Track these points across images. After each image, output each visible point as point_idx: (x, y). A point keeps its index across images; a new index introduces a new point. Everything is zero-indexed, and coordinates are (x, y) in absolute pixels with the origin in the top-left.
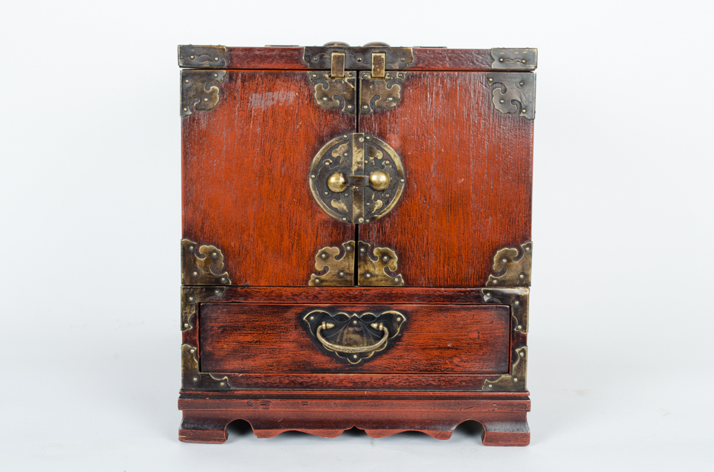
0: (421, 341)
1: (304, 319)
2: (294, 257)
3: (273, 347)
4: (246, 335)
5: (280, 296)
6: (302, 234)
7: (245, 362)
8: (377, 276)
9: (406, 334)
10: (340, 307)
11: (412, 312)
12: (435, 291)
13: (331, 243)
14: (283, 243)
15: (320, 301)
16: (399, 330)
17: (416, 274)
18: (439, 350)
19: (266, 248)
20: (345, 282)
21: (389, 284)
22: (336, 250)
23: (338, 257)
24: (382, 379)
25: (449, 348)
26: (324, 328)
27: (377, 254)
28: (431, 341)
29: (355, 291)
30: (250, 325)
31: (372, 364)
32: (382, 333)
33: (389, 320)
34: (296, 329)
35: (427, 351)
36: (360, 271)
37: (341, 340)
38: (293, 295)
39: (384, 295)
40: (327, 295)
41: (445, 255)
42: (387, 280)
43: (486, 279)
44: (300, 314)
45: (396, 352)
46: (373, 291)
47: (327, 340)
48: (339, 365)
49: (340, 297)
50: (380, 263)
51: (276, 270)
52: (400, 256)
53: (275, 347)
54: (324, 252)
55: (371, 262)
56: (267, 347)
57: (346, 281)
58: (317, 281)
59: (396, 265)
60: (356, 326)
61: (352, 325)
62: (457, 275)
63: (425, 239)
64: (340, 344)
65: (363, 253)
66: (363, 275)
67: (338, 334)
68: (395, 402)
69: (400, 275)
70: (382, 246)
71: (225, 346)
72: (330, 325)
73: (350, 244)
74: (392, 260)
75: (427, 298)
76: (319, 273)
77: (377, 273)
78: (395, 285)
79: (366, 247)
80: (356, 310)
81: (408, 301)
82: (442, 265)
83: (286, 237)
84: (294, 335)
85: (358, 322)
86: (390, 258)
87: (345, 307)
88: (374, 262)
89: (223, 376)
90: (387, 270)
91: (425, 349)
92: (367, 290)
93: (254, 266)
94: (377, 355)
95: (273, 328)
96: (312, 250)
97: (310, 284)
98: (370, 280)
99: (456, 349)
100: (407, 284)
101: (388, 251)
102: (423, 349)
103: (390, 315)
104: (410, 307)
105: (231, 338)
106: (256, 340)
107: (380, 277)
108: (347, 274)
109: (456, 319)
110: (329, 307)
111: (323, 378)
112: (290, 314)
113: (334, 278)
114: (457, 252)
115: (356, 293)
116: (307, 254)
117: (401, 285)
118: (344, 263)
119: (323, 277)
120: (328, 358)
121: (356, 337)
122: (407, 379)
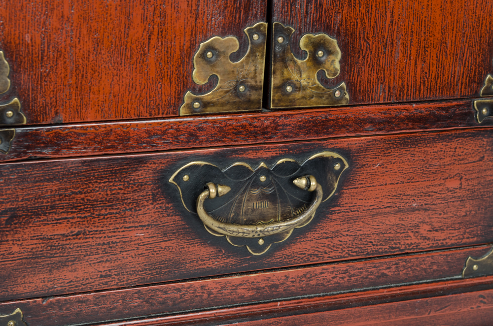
0: (371, 202)
1: (171, 180)
2: (151, 59)
3: (110, 240)
4: (58, 222)
5: (124, 139)
6: (169, 12)
7: (56, 274)
8: (304, 88)
9: (347, 192)
10: (235, 151)
11: (359, 151)
12: (401, 110)
13: (223, 28)
14: (132, 32)
15: (201, 142)
16: (336, 185)
17: (369, 81)
18: (399, 215)
19: (98, 42)
20: (247, 106)
21: (324, 102)
22: (232, 42)
23: (235, 57)
24: (304, 276)
25: (414, 210)
26: (213, 195)
27: (306, 46)
28: (386, 201)
29: (266, 118)
30: (65, 203)
31: (287, 252)
32: (312, 195)
33: (321, 168)
34: (154, 200)
35: (379, 219)
36: (274, 81)
37: (237, 214)
38: (150, 136)
39: (316, 124)
40: (213, 131)
41: (419, 42)
42: (320, 96)
43: (481, 82)
44: (162, 171)
45: (329, 226)
46: (295, 119)
47: (215, 217)
48: (231, 261)
49: (238, 133)
50: (309, 64)
51: (117, 88)
52: (344, 47)
53: (114, 239)
54: (210, 48)
55: (295, 62)
56: (101, 241)
57: (249, 101)
58: (197, 104)
59: (337, 66)
60: (263, 185)
61: (256, 184)
62: (436, 78)
63: (389, 14)
64: (235, 222)
65: (281, 45)
66: (281, 87)
67: (231, 204)
68: (327, 314)
69: (343, 84)
70: (317, 31)
71: (15, 249)
72: (223, 190)
73: (258, 30)
74: (332, 57)
75: (386, 124)
76: (201, 90)
77: (304, 83)
78: (335, 104)
79: (286, 34)
80: (265, 156)
81: (355, 131)
82: (413, 62)
83: (137, 19)
84: (150, 212)
85: (267, 177)
86: (329, 52)
87: (245, 150)
88: (299, 62)
89: (12, 308)
90: (322, 78)
91: (377, 215)
92: (285, 117)
93: (72, 81)
94: (299, 233)
95: (109, 203)
96: (188, 44)
97: (182, 111)
98: (291, 97)
99: (426, 210)
100: (355, 101)
101: (325, 40)
102: (373, 216)
103: (322, 159)
104: (354, 142)
105: (28, 232)
106: (77, 230)
107: (308, 91)
108: (253, 88)
109: (428, 157)
110: (215, 153)
111: (202, 287)
112: (145, 174)
113: (227, 97)
114: (438, 36)
115: (267, 123)
116: (178, 50)
117: (344, 103)
118: (246, 67)
119: (207, 96)
120: (211, 250)
121: (265, 206)
122: (346, 272)
